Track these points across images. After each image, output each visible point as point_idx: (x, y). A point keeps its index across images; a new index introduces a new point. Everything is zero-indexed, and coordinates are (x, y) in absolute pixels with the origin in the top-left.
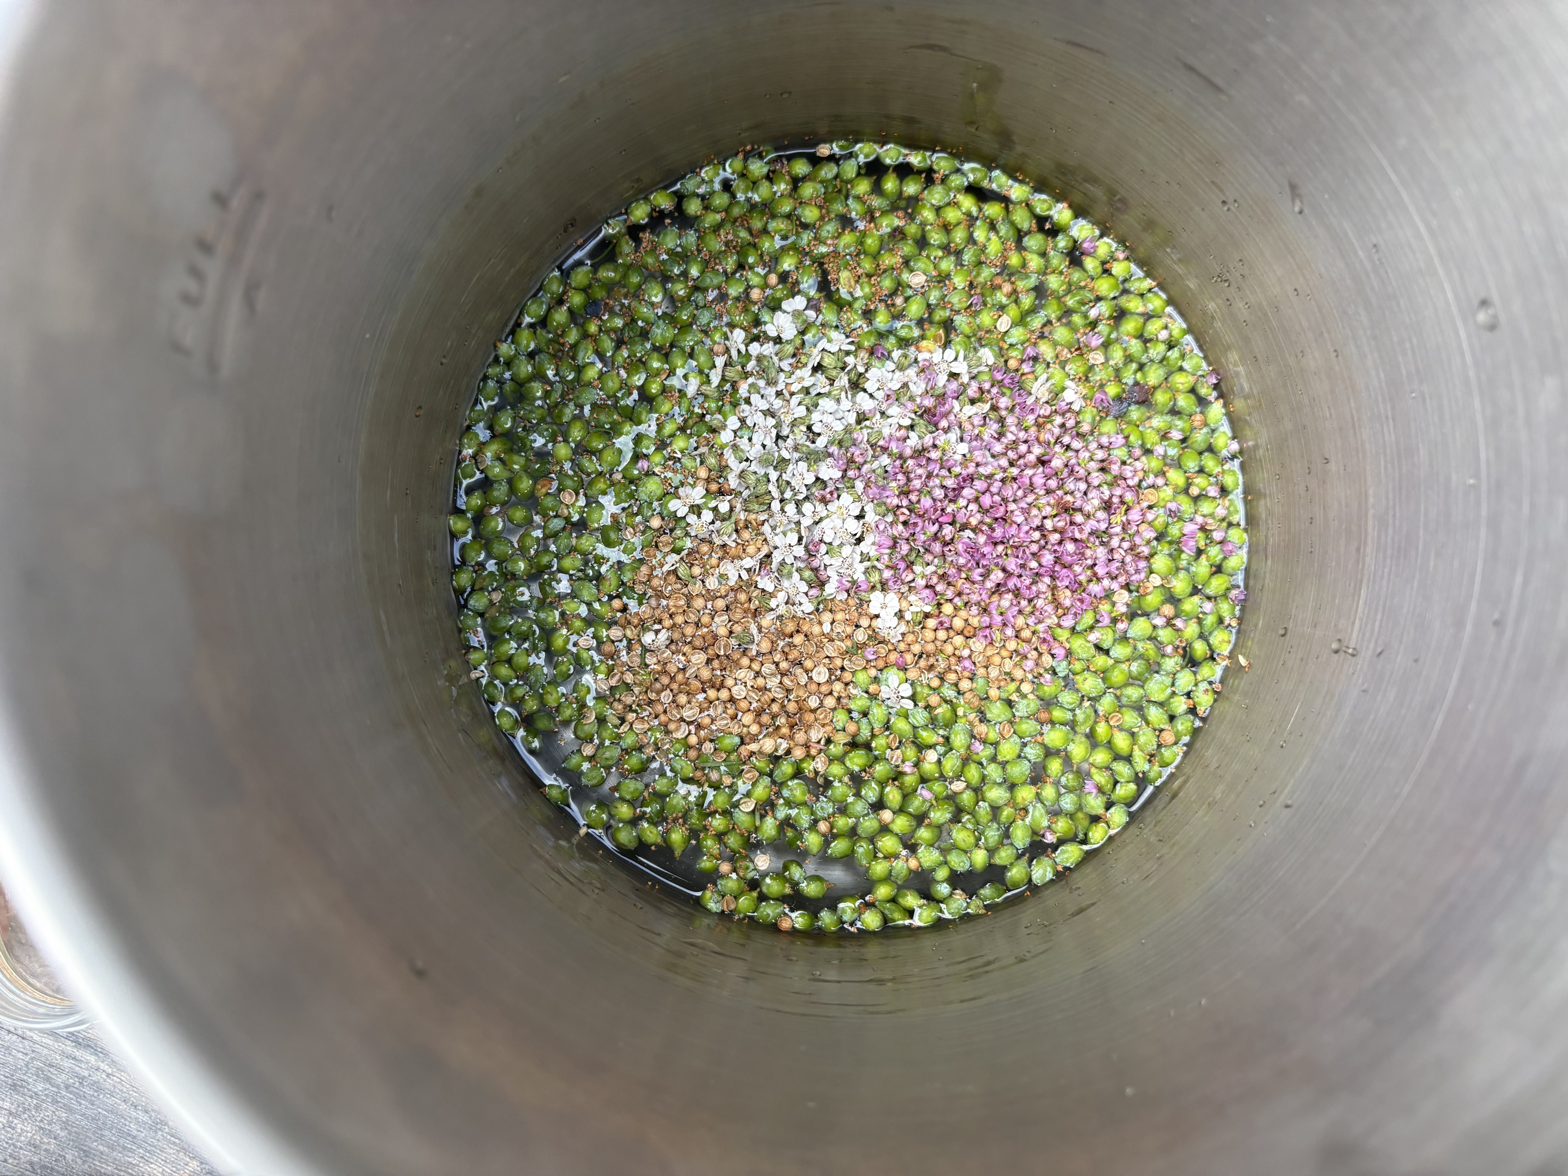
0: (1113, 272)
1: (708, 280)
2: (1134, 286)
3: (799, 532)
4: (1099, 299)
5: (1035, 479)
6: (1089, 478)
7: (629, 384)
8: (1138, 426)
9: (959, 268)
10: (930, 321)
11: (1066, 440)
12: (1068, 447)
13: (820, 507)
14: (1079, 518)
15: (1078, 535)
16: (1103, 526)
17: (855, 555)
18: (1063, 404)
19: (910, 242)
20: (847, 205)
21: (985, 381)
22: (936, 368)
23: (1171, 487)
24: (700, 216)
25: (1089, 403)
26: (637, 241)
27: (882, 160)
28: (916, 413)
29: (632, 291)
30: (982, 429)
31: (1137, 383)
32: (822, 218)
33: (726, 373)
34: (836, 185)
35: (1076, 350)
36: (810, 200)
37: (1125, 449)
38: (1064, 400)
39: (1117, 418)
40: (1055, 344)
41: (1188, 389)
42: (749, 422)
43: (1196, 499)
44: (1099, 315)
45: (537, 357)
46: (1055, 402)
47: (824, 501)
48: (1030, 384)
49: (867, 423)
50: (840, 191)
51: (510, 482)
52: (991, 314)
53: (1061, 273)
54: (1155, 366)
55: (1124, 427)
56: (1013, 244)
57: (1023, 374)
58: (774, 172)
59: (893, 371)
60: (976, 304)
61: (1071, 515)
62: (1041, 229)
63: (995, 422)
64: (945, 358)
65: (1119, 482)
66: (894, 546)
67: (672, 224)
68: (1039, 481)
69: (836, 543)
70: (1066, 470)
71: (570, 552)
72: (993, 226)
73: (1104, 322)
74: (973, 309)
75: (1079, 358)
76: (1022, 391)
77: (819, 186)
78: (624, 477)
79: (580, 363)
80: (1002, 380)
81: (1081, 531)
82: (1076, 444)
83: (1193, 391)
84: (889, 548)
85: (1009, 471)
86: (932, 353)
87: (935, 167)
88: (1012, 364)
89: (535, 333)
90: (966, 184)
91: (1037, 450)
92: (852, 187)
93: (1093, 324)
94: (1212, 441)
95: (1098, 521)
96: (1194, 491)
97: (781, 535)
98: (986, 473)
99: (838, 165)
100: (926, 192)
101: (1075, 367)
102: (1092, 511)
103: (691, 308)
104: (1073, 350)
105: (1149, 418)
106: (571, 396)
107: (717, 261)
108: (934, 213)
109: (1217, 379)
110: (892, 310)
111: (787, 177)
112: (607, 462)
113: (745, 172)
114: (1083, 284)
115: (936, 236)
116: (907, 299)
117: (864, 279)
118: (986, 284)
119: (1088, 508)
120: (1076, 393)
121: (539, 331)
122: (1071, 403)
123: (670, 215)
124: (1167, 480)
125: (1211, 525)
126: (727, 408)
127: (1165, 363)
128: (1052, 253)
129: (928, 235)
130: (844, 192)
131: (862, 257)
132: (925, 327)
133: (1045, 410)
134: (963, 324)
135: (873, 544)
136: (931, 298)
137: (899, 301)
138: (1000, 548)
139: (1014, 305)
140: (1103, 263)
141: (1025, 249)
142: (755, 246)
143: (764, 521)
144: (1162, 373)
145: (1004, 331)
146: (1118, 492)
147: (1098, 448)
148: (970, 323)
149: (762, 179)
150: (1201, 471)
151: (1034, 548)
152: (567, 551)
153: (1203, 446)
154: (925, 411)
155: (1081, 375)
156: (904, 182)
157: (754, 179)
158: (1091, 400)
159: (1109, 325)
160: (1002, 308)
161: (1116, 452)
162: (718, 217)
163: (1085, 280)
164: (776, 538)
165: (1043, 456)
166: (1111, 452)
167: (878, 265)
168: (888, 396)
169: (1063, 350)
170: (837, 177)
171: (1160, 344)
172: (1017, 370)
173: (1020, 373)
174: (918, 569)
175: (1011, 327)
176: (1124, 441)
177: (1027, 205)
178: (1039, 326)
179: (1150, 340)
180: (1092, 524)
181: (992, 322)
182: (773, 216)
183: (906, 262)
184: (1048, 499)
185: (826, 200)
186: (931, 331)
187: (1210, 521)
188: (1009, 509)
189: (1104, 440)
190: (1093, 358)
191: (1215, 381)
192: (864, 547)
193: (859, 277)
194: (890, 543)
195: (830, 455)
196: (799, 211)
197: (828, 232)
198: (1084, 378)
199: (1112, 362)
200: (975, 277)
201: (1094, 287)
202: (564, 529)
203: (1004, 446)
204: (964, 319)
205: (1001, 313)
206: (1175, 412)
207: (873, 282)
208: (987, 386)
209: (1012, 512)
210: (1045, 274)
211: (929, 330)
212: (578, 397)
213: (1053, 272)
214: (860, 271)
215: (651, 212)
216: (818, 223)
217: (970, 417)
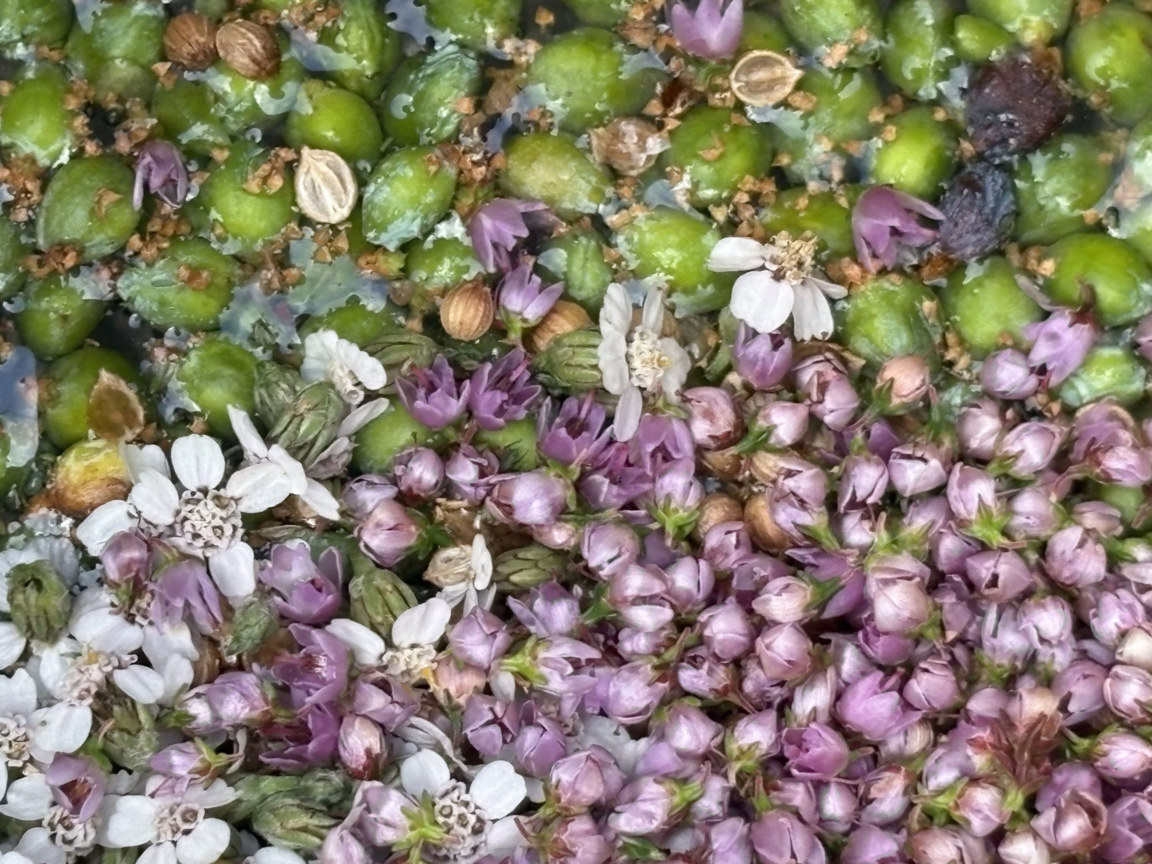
6: (1054, 567)
8: (1100, 228)
18: (762, 348)
22: (181, 542)
25: (853, 271)
28: (221, 774)
30: (520, 660)
35: (668, 101)
39: (1000, 253)
46: (723, 358)
48: (582, 358)
52: (254, 186)
55: (1048, 267)
59: (26, 656)
60: (170, 183)
63: (550, 598)
64: (191, 482)
70: (949, 600)
74: (168, 207)
75: (697, 123)
76: (570, 405)
80: (469, 411)
85: (733, 748)
98: (654, 826)
101: (705, 171)
104: (655, 108)
118: (154, 77)
120: (778, 276)
133: (709, 415)
147: (1008, 427)
148: (195, 272)
154: (253, 738)
155: (749, 183)
158: (855, 258)
165: (822, 606)
168: (68, 788)
169: (618, 136)
173: (515, 336)
175: (362, 181)
176: (1084, 331)
178: (466, 106)
181: (275, 209)
184: (957, 758)
190: (754, 89)
198: (769, 187)
200: (92, 79)
203: (648, 669)
205: (287, 154)
217: (442, 645)
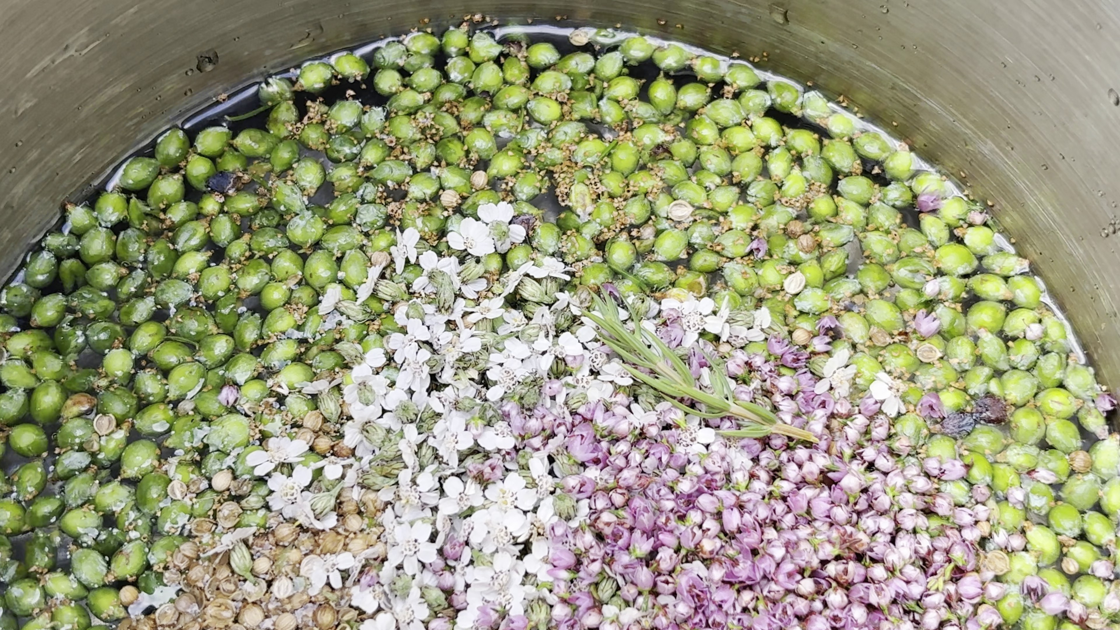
0: (966, 241)
1: (387, 170)
2: (996, 263)
3: (434, 523)
4: (940, 273)
5: (814, 504)
6: (900, 515)
7: (241, 286)
9: (741, 203)
10: (687, 264)
11: (869, 453)
12: (871, 467)
13: (473, 488)
14: (878, 572)
15: (874, 599)
16: (916, 590)
17: (514, 575)
18: (871, 401)
19: (678, 163)
20: (598, 106)
21: (756, 355)
22: (684, 321)
23: (1033, 553)
24: (396, 93)
25: (911, 408)
26: (302, 111)
27: (657, 62)
29: (278, 169)
31: (989, 395)
32: (562, 118)
33: (380, 288)
34: (588, 81)
35: (900, 335)
36: (551, 93)
37: (964, 486)
38: (871, 397)
39: (955, 438)
40: (869, 323)
41: (1066, 415)
42: (398, 358)
43: (1073, 579)
44: (939, 293)
45: (122, 234)
46: (858, 398)
47: (483, 482)
48: (822, 367)
49: (569, 379)
50: (592, 89)
51: (30, 392)
52: (778, 269)
53: (888, 232)
54: (1017, 375)
55: (965, 452)
56: (824, 186)
57: (814, 353)
58: (506, 56)
60: (759, 252)
61: (867, 567)
62: (866, 173)
64: (699, 311)
65: (949, 532)
66: (577, 566)
67: (354, 97)
68: (820, 507)
69: (488, 550)
70: (864, 498)
71: (82, 505)
72: (798, 160)
73: (946, 304)
74: (753, 257)
75: (902, 346)
76: (809, 374)
77: (564, 78)
78: (195, 410)
79: (179, 247)
80: (782, 356)
81: (879, 592)
82: (883, 463)
83: (1075, 419)
84: (568, 569)
86: (682, 302)
87: (728, 79)
88: (800, 337)
89: (128, 201)
90: (769, 103)
91: (821, 461)
92: (609, 86)
93: (930, 305)
94: (1101, 493)
95: (908, 582)
96: (1071, 566)
97: (407, 525)
99: (596, 59)
100: (709, 106)
101: (895, 357)
102: (899, 565)
103: (354, 201)
104: (895, 333)
105: (1006, 447)
106: (153, 290)
107: (406, 150)
108: (716, 131)
109: (1113, 404)
110: (637, 243)
111: (523, 64)
112: (177, 381)
113: (467, 49)
114: (918, 250)
115: (715, 160)
116: (658, 233)
117: (605, 200)
118: (777, 228)
119: (893, 557)
120: (891, 388)
121: (134, 200)
122: (882, 402)
123: (355, 85)
124: (1028, 542)
125: (1094, 621)
126: (373, 337)
127: (1035, 372)
128: (878, 204)
129: (703, 157)
130: (598, 91)
131: (608, 171)
132: (679, 271)
133: (843, 406)
134: (735, 275)
135: (546, 560)
136: (695, 235)
137: (648, 232)
138: (747, 596)
139: (815, 262)
140: (951, 228)
141: (839, 194)
142: (462, 140)
143: (388, 503)
144: (1029, 385)
145: (794, 292)
146: (942, 543)
147: (919, 475)
148: (745, 273)
149: (489, 60)
150: (1083, 537)
151: (802, 606)
152: (80, 502)
153: (1089, 502)
155: (903, 370)
156: (681, 91)
157: (477, 60)
158: (916, 406)
159: (955, 309)
160: (794, 263)
161: (948, 488)
162: (420, 99)
163: (922, 245)
164: (398, 528)
165: (830, 471)
166: (943, 487)
167: (628, 185)
169: (880, 332)
170: (592, 71)
171: (1028, 344)
172: (805, 347)
173: (809, 350)
174: (610, 610)
175: (806, 289)
176: (962, 472)
177: (851, 140)
178: (848, 294)
179: (1014, 339)
180: (898, 585)
181: (778, 278)
182: (494, 107)
183: (669, 189)
185: (570, 97)
186: (687, 278)
187: (1095, 616)
188: (766, 537)
189: (932, 466)
191: (1109, 408)
192: (530, 563)
193: (598, 196)
194: (571, 560)
195: (506, 416)
196: (532, 105)
197: (566, 133)
198: (907, 375)
199: (954, 361)
200: (763, 218)
201: (934, 257)
202: (86, 469)
204: (738, 267)
205: (792, 269)
206: (1045, 445)
207: (616, 205)
208: (758, 361)
209: (769, 542)
210: (865, 230)
211: (684, 276)
212: (163, 291)
213: (877, 229)
214: (601, 189)
215: (331, 79)
216: (554, 123)
